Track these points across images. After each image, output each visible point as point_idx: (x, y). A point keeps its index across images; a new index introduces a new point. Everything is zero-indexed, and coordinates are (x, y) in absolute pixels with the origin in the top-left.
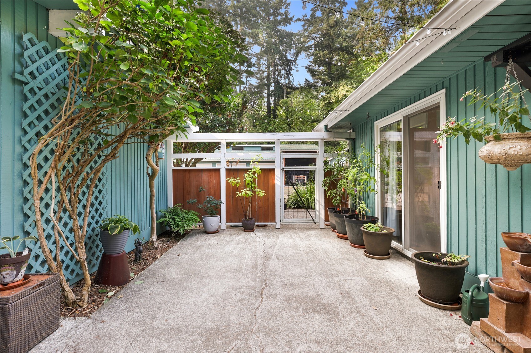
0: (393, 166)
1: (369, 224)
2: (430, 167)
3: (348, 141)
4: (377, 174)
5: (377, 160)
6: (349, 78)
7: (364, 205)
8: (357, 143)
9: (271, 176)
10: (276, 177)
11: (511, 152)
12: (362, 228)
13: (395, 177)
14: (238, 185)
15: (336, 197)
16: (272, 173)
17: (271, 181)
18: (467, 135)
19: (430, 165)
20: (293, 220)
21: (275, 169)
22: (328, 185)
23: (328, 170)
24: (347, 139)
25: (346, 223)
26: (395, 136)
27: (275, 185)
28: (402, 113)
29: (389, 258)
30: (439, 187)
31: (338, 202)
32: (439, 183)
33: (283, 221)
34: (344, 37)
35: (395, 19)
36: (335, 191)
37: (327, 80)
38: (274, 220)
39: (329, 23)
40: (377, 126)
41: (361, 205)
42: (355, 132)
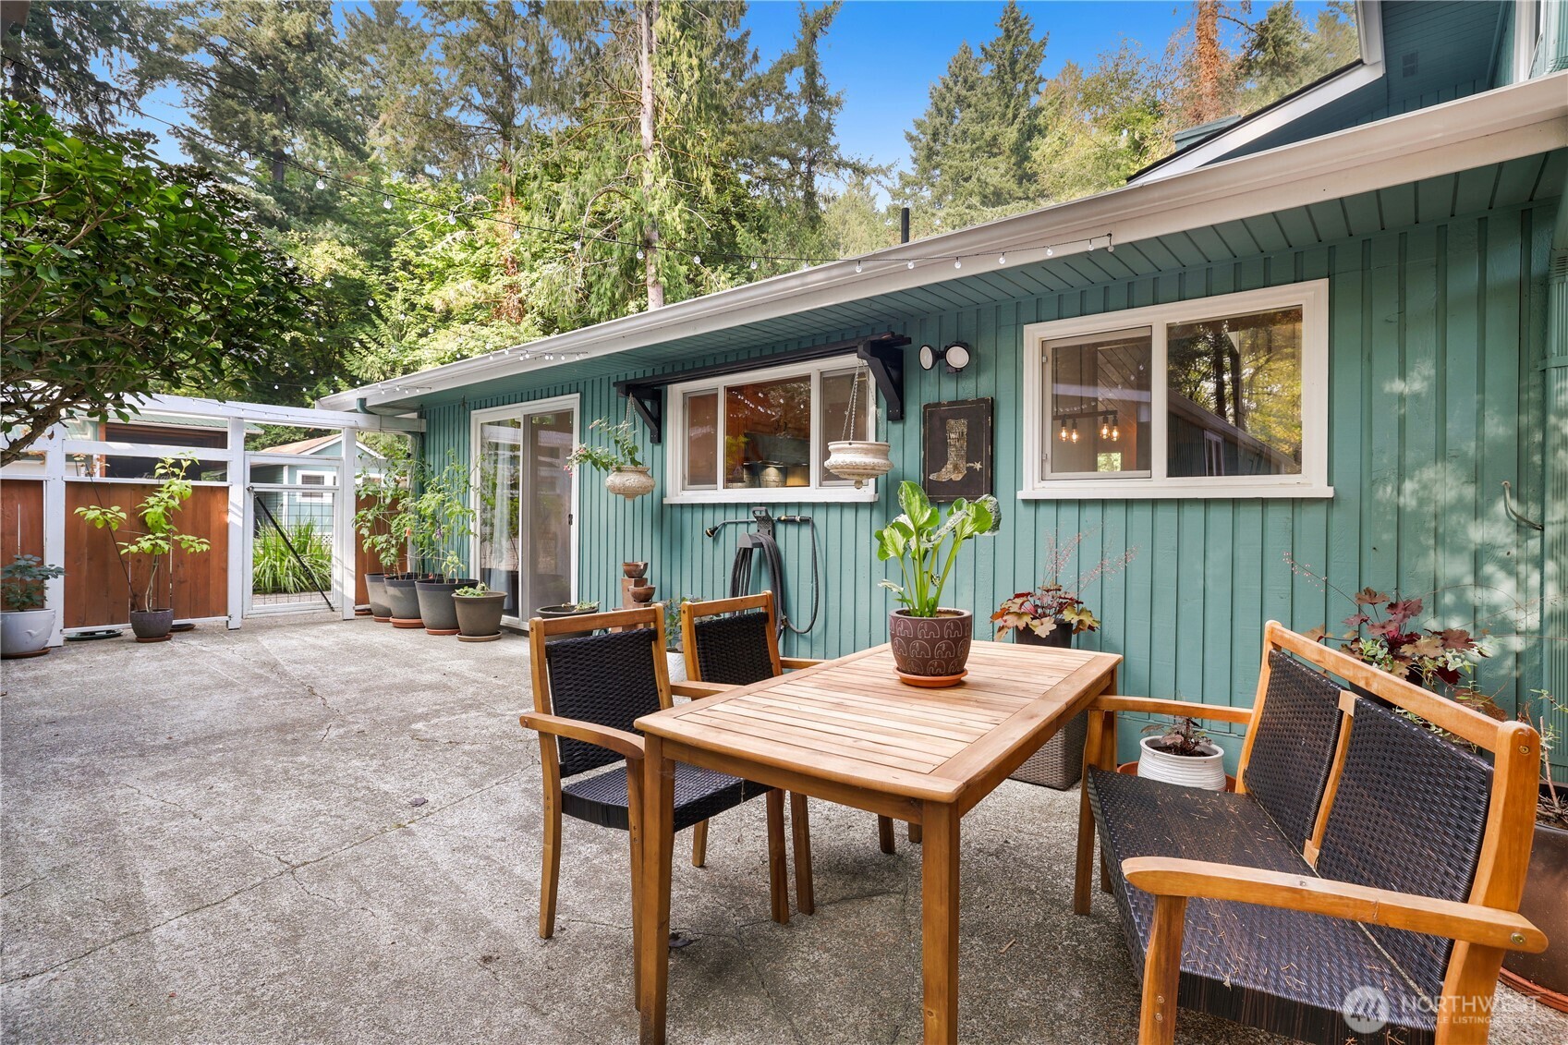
0: (503, 493)
1: (466, 589)
2: (558, 496)
3: (409, 437)
4: (474, 502)
5: (475, 479)
6: (346, 221)
7: (455, 557)
8: (430, 442)
9: (216, 503)
10: (230, 507)
11: (627, 483)
12: (454, 595)
13: (506, 511)
14: (115, 527)
15: (387, 550)
16: (220, 496)
17: (214, 517)
18: (595, 463)
19: (558, 491)
20: (276, 607)
21: (228, 488)
22: (369, 524)
23: (368, 495)
24: (409, 432)
25: (419, 593)
26: (507, 436)
27: (227, 526)
28: (524, 409)
29: (499, 638)
30: (570, 523)
31: (393, 558)
32: (570, 516)
33: (251, 612)
34: (335, 93)
35: (487, 114)
36: (385, 537)
37: (270, 208)
38: (222, 609)
39: (281, 29)
40: (477, 419)
41: (449, 558)
42: (424, 421)
